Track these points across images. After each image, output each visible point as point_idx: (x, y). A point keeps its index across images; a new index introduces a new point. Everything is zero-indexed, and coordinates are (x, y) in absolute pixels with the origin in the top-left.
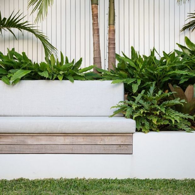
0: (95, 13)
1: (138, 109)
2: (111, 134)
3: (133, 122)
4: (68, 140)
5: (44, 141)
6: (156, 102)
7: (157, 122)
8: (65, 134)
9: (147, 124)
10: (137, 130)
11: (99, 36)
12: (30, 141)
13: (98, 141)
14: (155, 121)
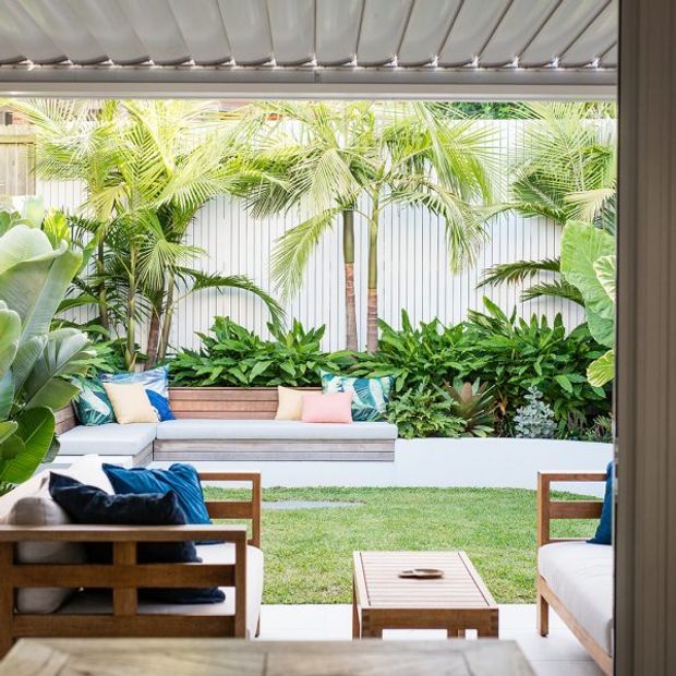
0: (350, 275)
1: (401, 413)
2: (372, 441)
3: (395, 427)
4: (326, 447)
5: (301, 447)
6: (422, 403)
7: (423, 426)
8: (324, 441)
9: (411, 430)
10: (399, 436)
11: (354, 306)
12: (287, 447)
13: (359, 447)
14: (419, 426)
